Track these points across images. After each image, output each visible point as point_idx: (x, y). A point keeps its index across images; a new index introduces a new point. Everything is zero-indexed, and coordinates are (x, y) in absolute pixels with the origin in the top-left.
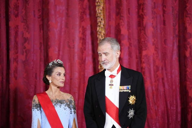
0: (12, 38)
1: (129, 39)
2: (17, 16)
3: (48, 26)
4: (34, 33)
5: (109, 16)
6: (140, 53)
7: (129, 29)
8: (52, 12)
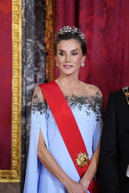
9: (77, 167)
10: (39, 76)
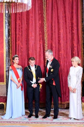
0: (17, 47)
1: (55, 47)
2: (19, 40)
3: (29, 43)
4: (24, 46)
5: (49, 40)
6: (59, 52)
7: (55, 44)
8: (30, 39)
9: (18, 81)
10: (9, 64)
